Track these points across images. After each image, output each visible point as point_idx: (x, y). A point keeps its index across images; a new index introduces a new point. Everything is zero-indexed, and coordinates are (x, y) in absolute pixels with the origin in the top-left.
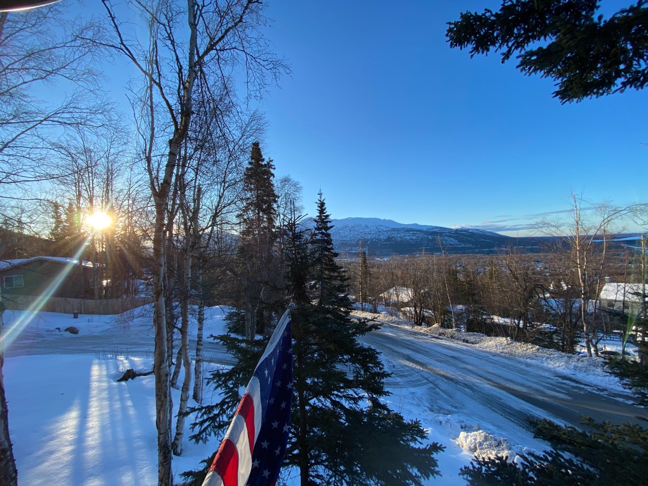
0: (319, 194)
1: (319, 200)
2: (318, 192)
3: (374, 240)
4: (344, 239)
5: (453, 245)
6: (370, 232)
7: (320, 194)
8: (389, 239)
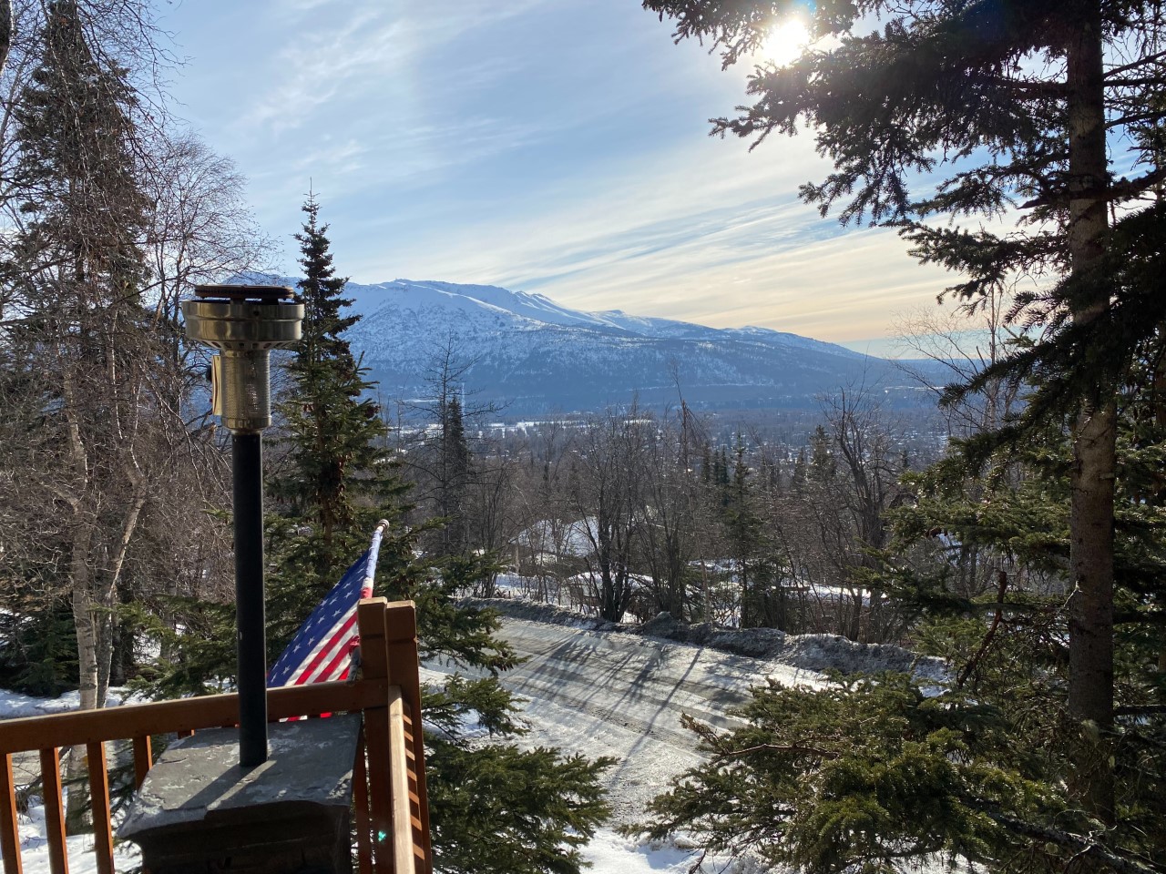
0: (305, 209)
1: (307, 229)
2: (304, 200)
3: (488, 361)
4: (382, 357)
5: (725, 382)
6: (472, 334)
7: (311, 210)
8: (536, 359)
